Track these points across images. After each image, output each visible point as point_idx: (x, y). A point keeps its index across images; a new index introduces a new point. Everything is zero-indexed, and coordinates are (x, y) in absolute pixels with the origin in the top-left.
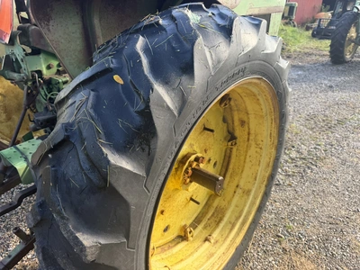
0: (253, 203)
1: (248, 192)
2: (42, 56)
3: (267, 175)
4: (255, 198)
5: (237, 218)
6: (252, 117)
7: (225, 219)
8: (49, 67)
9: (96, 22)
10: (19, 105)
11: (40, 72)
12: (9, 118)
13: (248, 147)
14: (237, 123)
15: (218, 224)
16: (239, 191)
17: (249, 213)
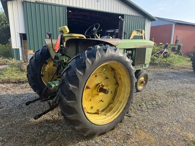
0: (123, 106)
1: (121, 102)
2: (64, 56)
3: (128, 96)
4: (123, 104)
5: (117, 110)
6: (122, 76)
7: (113, 110)
8: (66, 59)
9: (79, 48)
10: (53, 73)
11: (63, 60)
12: (49, 77)
13: (122, 87)
14: (118, 79)
15: (110, 111)
16: (119, 102)
17: (121, 109)
